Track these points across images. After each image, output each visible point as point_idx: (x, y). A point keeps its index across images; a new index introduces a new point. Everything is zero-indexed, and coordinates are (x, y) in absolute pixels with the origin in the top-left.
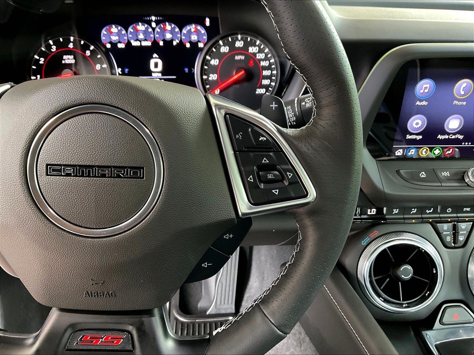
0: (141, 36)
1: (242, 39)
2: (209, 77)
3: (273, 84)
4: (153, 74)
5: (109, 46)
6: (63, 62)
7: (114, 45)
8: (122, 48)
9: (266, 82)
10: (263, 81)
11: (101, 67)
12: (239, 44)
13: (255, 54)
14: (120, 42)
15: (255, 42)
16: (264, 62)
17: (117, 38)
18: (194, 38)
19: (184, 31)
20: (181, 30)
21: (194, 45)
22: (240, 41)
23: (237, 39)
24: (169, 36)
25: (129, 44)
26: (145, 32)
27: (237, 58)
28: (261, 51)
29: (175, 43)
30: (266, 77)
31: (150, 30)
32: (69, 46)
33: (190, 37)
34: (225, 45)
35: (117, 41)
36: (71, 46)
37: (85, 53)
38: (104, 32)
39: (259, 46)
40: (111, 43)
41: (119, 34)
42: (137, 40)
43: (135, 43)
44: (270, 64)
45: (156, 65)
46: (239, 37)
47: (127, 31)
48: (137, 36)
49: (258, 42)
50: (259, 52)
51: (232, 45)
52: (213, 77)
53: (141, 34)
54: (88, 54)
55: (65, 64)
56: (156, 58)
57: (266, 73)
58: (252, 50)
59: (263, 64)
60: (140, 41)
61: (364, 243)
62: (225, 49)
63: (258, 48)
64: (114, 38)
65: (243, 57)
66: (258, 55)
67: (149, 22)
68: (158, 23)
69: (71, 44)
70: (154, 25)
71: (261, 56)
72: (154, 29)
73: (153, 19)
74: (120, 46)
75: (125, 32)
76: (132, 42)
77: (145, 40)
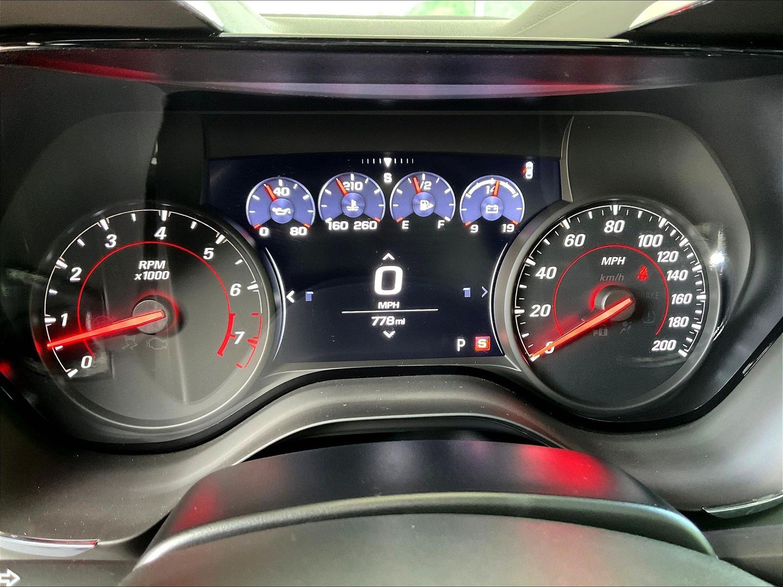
0: (353, 208)
1: (621, 215)
2: (528, 310)
3: (697, 327)
4: (380, 305)
5: (264, 232)
6: (138, 277)
7: (279, 230)
8: (299, 239)
9: (677, 322)
10: (671, 319)
11: (244, 289)
12: (614, 227)
13: (652, 252)
14: (295, 223)
15: (656, 221)
16: (677, 272)
17: (288, 211)
18: (492, 211)
19: (468, 193)
20: (458, 192)
21: (491, 228)
22: (615, 219)
23: (609, 213)
24: (425, 207)
25: (318, 225)
26: (363, 198)
27: (606, 261)
28: (670, 244)
29: (440, 224)
30: (685, 310)
31: (378, 191)
32: (157, 235)
33: (481, 209)
34: (575, 230)
35: (289, 220)
36: (161, 233)
37: (201, 254)
38: (253, 196)
39: (665, 232)
40: (270, 224)
41: (292, 202)
42: (341, 217)
43: (335, 226)
44: (692, 277)
45: (389, 280)
46: (615, 209)
47: (315, 196)
48: (342, 206)
49: (663, 222)
50: (664, 247)
51: (594, 229)
52: (541, 310)
53: (354, 203)
54: (208, 255)
55: (144, 283)
56: (388, 262)
57: (680, 299)
58: (645, 241)
59: (673, 276)
60: (351, 221)
62: (574, 241)
63: (661, 237)
64: (281, 213)
65: (621, 261)
66: (660, 254)
67: (376, 172)
68: (398, 172)
69: (163, 229)
70: (388, 178)
71: (670, 257)
72: (387, 190)
73: (388, 161)
74: (296, 232)
75: (308, 196)
76: (328, 221)
77: (364, 217)
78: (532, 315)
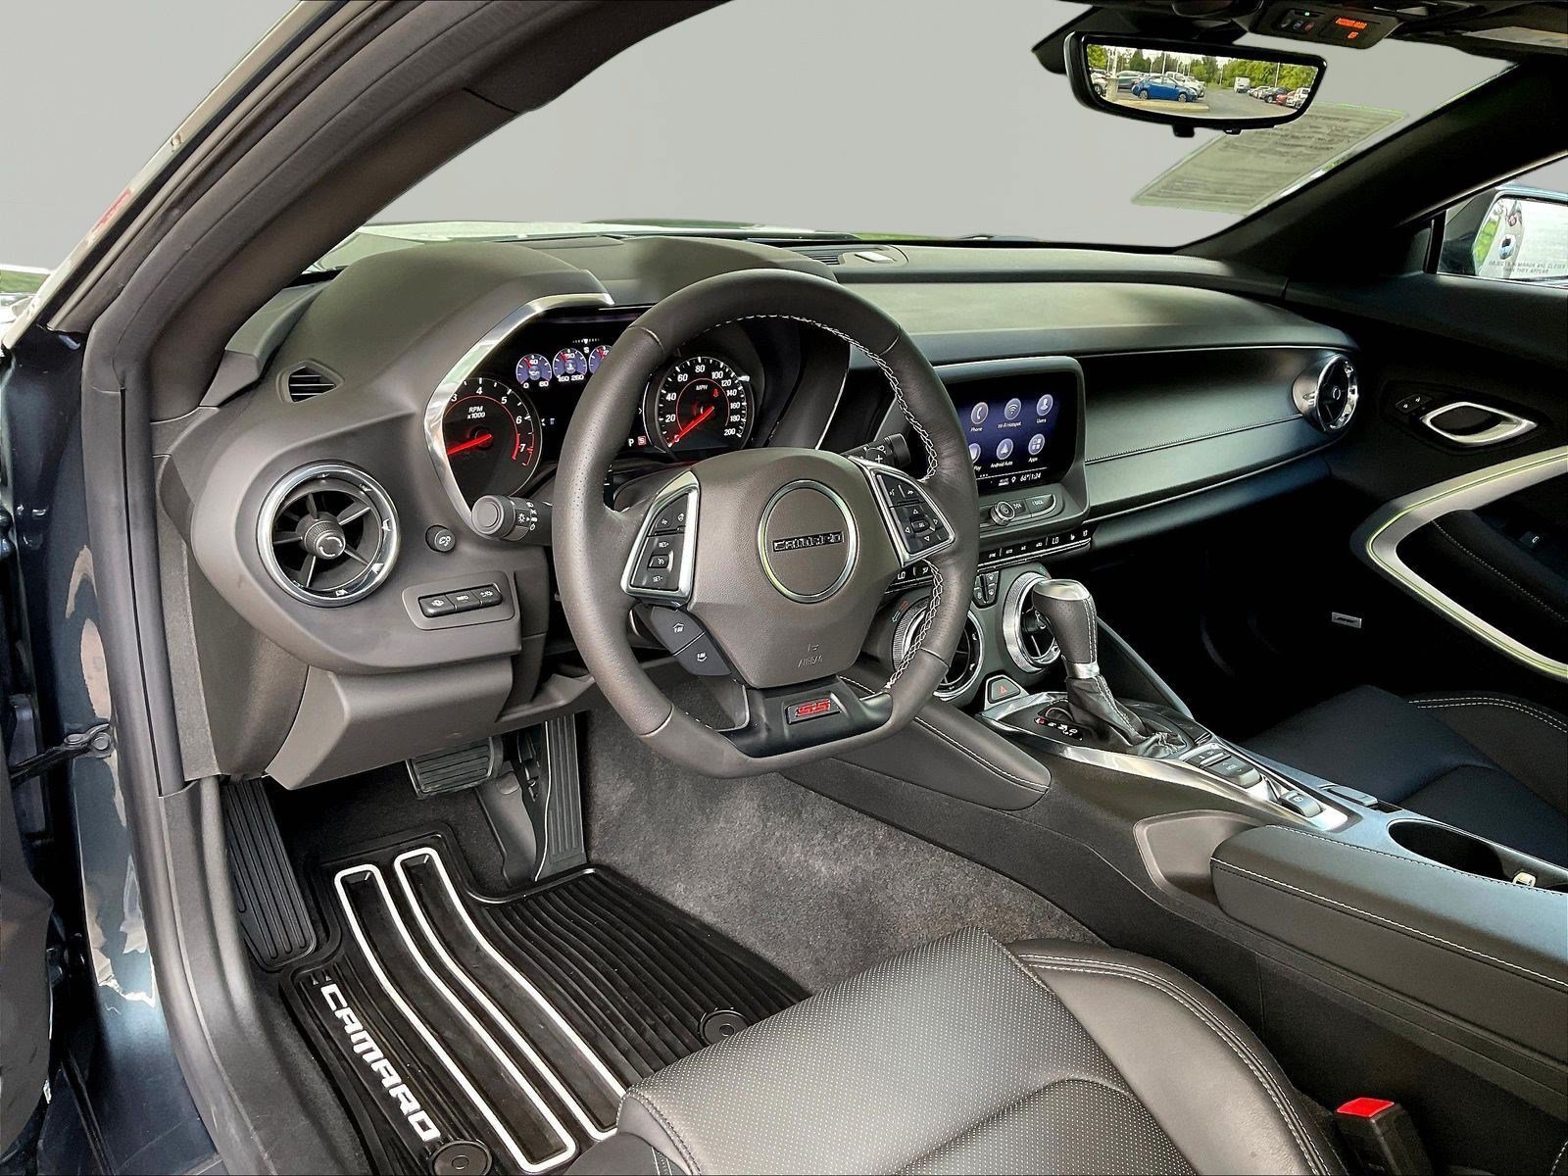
0: (570, 368)
1: (703, 362)
2: (665, 418)
3: (744, 420)
5: (526, 386)
6: (469, 417)
7: (534, 384)
8: (544, 387)
9: (735, 418)
10: (732, 417)
11: (523, 419)
12: (700, 369)
13: (719, 381)
14: (542, 379)
15: (719, 364)
16: (731, 390)
17: (538, 372)
22: (700, 364)
23: (697, 362)
25: (554, 379)
26: (575, 362)
27: (698, 388)
28: (727, 376)
30: (735, 412)
31: (582, 357)
32: (477, 392)
34: (682, 372)
35: (538, 378)
36: (480, 391)
37: (500, 401)
38: (519, 365)
40: (529, 381)
41: (540, 368)
42: (565, 374)
43: (561, 379)
44: (739, 393)
46: (700, 359)
47: (551, 364)
48: (565, 368)
49: (722, 364)
50: (724, 378)
51: (690, 371)
52: (670, 418)
53: (571, 365)
54: (503, 402)
55: (473, 420)
57: (734, 406)
58: (716, 375)
59: (730, 393)
60: (570, 375)
61: (894, 620)
62: (682, 378)
63: (722, 373)
64: (534, 374)
65: (705, 387)
66: (723, 382)
67: (580, 347)
68: (592, 346)
69: (480, 388)
70: (586, 350)
71: (727, 383)
72: (587, 356)
73: (586, 341)
74: (542, 384)
75: (548, 363)
76: (558, 377)
77: (576, 373)
78: (667, 421)
